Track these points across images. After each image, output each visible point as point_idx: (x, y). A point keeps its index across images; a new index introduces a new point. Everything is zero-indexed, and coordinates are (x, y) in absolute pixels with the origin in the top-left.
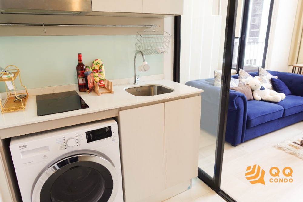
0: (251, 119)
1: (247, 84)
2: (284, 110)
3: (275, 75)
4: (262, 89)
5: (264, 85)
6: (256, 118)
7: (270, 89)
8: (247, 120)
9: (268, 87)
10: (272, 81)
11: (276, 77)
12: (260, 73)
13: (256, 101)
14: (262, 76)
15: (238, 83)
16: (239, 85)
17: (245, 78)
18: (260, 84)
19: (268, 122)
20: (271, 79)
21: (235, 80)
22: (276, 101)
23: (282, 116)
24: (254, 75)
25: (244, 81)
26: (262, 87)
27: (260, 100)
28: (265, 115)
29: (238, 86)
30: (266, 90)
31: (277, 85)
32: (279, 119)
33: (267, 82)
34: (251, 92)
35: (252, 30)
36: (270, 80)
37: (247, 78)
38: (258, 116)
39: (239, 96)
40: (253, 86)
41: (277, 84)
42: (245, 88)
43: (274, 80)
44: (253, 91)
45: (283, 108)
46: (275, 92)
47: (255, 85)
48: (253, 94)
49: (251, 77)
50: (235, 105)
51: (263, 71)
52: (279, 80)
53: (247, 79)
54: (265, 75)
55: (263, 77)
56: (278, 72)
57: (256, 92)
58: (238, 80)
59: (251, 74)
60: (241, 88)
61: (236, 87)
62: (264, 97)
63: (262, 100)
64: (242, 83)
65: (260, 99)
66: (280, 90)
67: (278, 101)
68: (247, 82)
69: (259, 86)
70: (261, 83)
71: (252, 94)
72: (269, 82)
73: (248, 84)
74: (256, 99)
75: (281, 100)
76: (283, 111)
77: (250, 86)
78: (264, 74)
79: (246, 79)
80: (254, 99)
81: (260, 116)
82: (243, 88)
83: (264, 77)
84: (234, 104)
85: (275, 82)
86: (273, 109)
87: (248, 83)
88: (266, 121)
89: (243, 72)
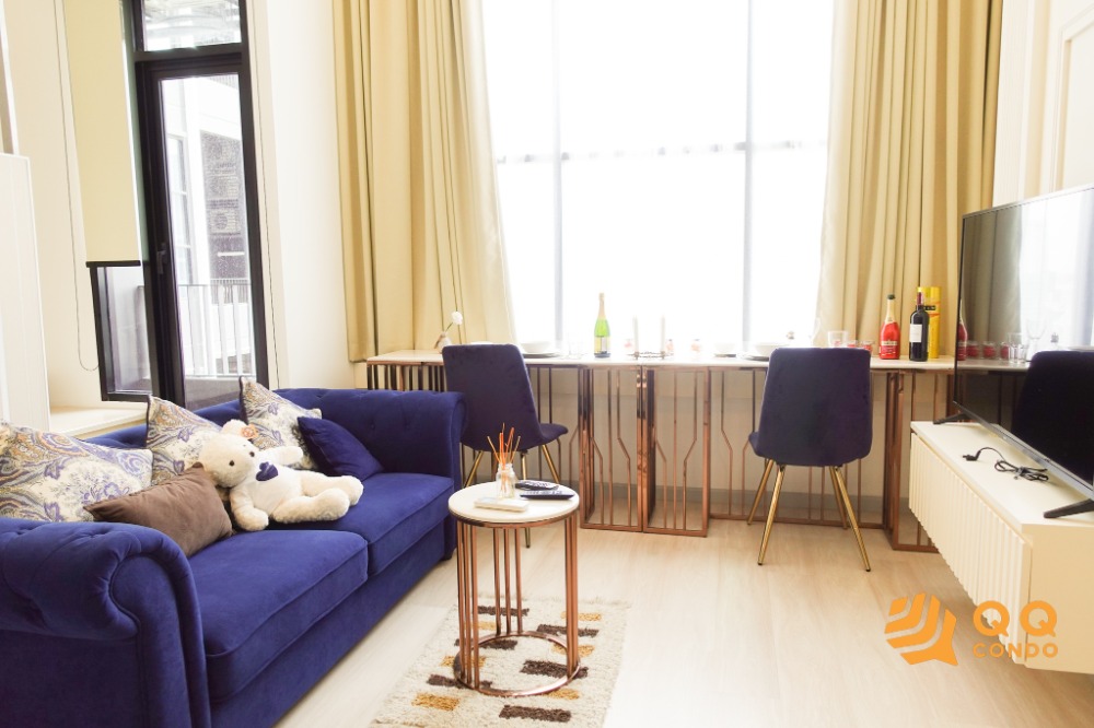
0: (230, 648)
1: (194, 461)
2: (370, 547)
3: (309, 407)
4: (267, 473)
5: (270, 456)
6: (252, 635)
7: (301, 468)
8: (208, 660)
9: (292, 462)
10: (303, 430)
11: (316, 414)
12: (250, 406)
13: (246, 536)
14: (260, 416)
15: (146, 470)
16: (153, 477)
17: (179, 437)
18: (252, 454)
19: (318, 626)
20: (295, 422)
21: (126, 456)
22: (333, 515)
23: (366, 576)
24: (220, 418)
25: (176, 450)
26: (263, 466)
27: (267, 528)
28: (295, 600)
29: (148, 483)
30: (286, 475)
31: (323, 445)
32: (358, 592)
33: (283, 437)
34: (216, 499)
35: (220, 254)
36: (293, 428)
37: (190, 434)
38: (261, 621)
39: (132, 554)
40: (223, 470)
41: (324, 440)
42: (182, 486)
43: (310, 427)
44: (225, 490)
45: (363, 544)
46: (321, 476)
47: (232, 464)
48: (233, 506)
49: (211, 427)
50: (113, 608)
51: (259, 396)
52: (328, 421)
53: (192, 441)
54: (273, 410)
55: (264, 421)
56: (320, 393)
57: (243, 495)
58: (147, 453)
59: (208, 416)
60: (161, 493)
61: (136, 487)
62: (280, 508)
63: (274, 525)
64: (170, 465)
65: (267, 523)
66: (339, 464)
67: (340, 516)
68: (193, 455)
69: (248, 467)
70: (255, 450)
71: (228, 506)
72: (291, 435)
73: (198, 466)
74: (248, 528)
75: (351, 507)
76: (366, 553)
77: (212, 473)
78: (265, 409)
79: (186, 441)
80: (238, 529)
81: (273, 616)
82: (175, 487)
83: (270, 421)
84: (104, 607)
85: (314, 432)
86: (325, 559)
87: (201, 460)
88: (306, 625)
89: (170, 412)
